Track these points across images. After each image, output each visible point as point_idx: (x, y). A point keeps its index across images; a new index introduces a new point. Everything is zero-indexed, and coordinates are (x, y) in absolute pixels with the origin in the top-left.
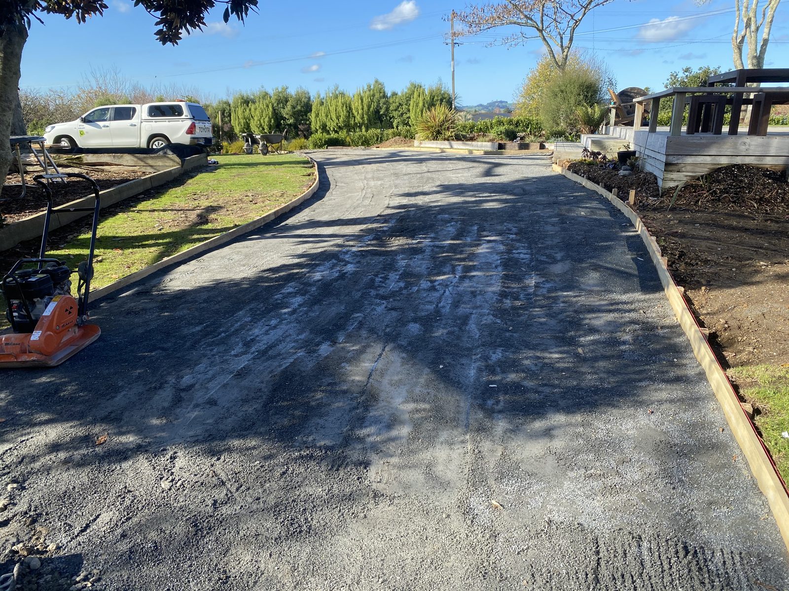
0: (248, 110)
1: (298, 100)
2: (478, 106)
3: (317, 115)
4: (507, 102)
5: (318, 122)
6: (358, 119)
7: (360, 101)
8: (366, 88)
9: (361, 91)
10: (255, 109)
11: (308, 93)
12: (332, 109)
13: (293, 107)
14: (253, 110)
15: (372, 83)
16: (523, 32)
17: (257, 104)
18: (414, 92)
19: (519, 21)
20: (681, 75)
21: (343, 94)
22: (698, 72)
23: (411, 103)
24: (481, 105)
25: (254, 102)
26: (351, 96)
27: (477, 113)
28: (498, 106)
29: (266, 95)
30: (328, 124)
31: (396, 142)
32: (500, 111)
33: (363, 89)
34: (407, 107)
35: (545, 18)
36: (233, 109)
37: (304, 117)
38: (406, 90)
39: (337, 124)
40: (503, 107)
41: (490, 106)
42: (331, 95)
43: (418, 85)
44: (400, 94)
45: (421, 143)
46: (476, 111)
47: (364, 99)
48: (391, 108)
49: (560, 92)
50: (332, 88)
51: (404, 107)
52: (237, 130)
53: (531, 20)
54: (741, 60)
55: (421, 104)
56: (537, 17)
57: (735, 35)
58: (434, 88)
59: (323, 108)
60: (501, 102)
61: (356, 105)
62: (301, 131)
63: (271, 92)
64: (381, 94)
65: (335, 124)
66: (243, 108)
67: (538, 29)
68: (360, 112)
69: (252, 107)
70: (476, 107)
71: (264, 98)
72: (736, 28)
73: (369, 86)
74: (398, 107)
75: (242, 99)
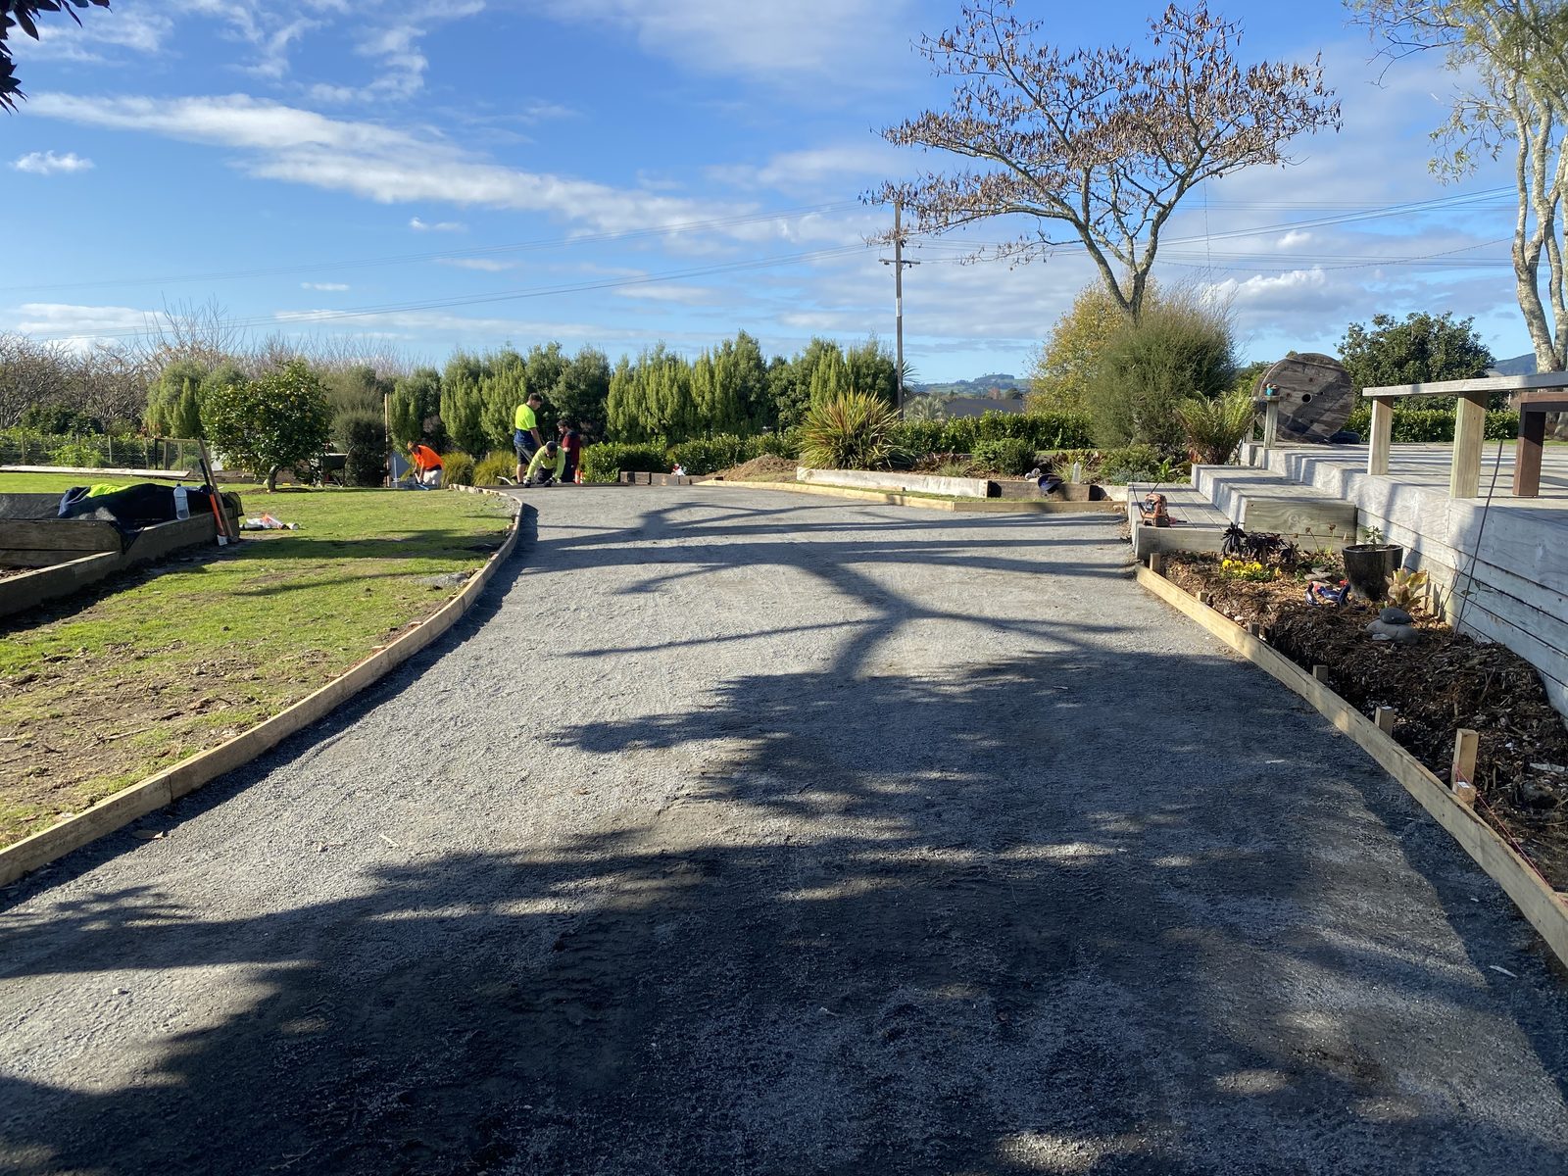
0: (475, 391)
1: (580, 373)
2: (957, 384)
3: (619, 404)
4: (1012, 377)
5: (621, 416)
6: (703, 410)
7: (707, 376)
8: (721, 348)
9: (712, 357)
10: (491, 389)
11: (605, 359)
12: (651, 390)
13: (570, 386)
14: (485, 390)
15: (734, 339)
16: (1043, 230)
17: (495, 379)
18: (819, 358)
19: (1037, 206)
20: (1370, 329)
21: (674, 361)
22: (1406, 322)
23: (814, 380)
24: (962, 383)
25: (489, 375)
26: (691, 364)
27: (955, 396)
28: (996, 385)
29: (514, 361)
30: (642, 420)
31: (762, 467)
32: (999, 394)
33: (717, 351)
34: (804, 387)
35: (1093, 203)
36: (444, 388)
37: (593, 405)
38: (803, 354)
39: (660, 420)
40: (1006, 386)
41: (981, 384)
42: (649, 362)
43: (828, 345)
44: (790, 362)
45: (810, 474)
46: (952, 393)
47: (717, 372)
48: (774, 389)
49: (1137, 364)
50: (652, 350)
51: (798, 387)
52: (452, 430)
53: (1063, 204)
54: (1536, 297)
55: (832, 384)
56: (1075, 200)
57: (1518, 242)
58: (861, 351)
59: (632, 389)
60: (1002, 377)
61: (700, 385)
62: (584, 433)
63: (525, 355)
64: (752, 363)
65: (656, 420)
66: (465, 385)
67: (1078, 224)
68: (708, 397)
69: (486, 384)
70: (953, 385)
71: (510, 366)
72: (1519, 228)
73: (728, 346)
74: (786, 388)
75: (466, 367)
